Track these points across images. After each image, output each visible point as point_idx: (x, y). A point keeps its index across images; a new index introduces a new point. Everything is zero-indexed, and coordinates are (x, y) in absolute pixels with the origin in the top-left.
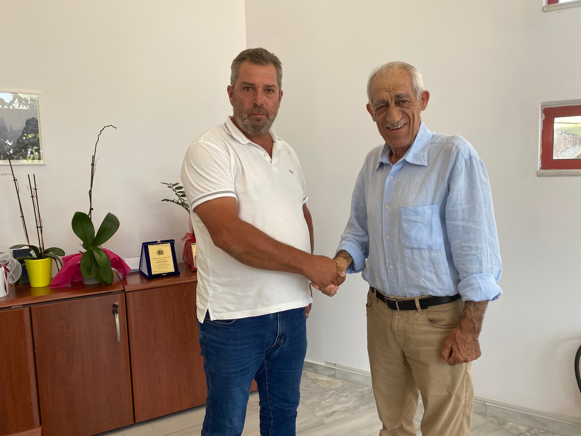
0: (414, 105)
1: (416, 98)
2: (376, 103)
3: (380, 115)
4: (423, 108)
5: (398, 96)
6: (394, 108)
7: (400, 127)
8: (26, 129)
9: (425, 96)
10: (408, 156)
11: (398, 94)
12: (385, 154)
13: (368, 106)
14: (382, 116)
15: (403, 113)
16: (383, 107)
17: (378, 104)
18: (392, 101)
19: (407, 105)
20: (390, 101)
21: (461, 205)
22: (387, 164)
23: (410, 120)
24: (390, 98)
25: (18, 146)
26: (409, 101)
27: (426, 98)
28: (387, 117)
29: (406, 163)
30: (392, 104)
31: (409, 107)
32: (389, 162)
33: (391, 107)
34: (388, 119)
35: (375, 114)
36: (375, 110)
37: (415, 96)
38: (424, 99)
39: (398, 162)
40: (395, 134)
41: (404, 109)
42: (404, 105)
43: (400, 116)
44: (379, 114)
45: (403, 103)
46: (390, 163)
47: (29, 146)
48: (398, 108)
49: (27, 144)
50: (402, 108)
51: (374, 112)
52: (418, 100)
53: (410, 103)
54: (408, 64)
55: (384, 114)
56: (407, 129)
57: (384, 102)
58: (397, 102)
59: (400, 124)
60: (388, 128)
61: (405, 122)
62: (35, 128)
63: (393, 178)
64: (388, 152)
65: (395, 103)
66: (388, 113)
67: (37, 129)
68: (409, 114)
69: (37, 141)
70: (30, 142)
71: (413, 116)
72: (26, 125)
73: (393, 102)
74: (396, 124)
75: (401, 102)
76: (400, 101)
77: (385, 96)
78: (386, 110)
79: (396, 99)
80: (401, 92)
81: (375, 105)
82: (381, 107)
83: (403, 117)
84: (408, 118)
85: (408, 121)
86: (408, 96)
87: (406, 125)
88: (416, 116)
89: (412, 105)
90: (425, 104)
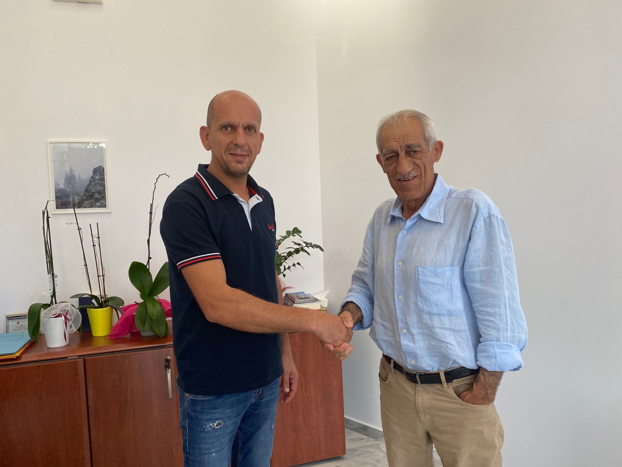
0: (426, 156)
1: (429, 149)
2: (386, 153)
3: (390, 167)
4: (437, 159)
5: (408, 146)
6: (404, 158)
7: (411, 178)
8: (93, 178)
9: (439, 146)
10: (423, 211)
11: (409, 144)
12: (397, 207)
13: (378, 157)
14: (392, 168)
15: (414, 164)
16: (393, 158)
17: (387, 154)
18: (402, 151)
19: (419, 155)
20: (400, 152)
21: (478, 266)
22: (399, 218)
23: (421, 173)
24: (399, 147)
25: (86, 194)
26: (420, 151)
27: (440, 148)
28: (397, 167)
29: (420, 217)
30: (402, 154)
31: (421, 158)
32: (400, 216)
33: (401, 157)
34: (398, 170)
35: (385, 165)
36: (384, 160)
37: (428, 146)
38: (438, 150)
39: (412, 216)
40: (406, 185)
41: (415, 160)
42: (415, 156)
43: (411, 167)
44: (388, 165)
45: (415, 153)
46: (403, 217)
47: (95, 194)
48: (409, 158)
49: (94, 193)
50: (413, 160)
51: (383, 163)
52: (431, 150)
53: (422, 154)
54: (419, 112)
55: (394, 165)
56: (418, 182)
57: (393, 152)
58: (407, 152)
59: (410, 175)
60: (400, 180)
61: (416, 175)
62: (102, 176)
63: (406, 233)
64: (400, 206)
65: (406, 152)
66: (398, 163)
67: (103, 176)
68: (421, 165)
69: (103, 189)
70: (96, 190)
71: (425, 167)
72: (93, 174)
73: (404, 152)
74: (407, 176)
75: (412, 153)
76: (410, 151)
77: (394, 145)
78: (396, 161)
79: (407, 148)
80: (412, 141)
81: (385, 155)
82: (391, 157)
83: (414, 168)
84: (418, 169)
85: (419, 174)
86: (419, 146)
87: (417, 177)
88: (427, 167)
89: (425, 155)
90: (438, 155)
